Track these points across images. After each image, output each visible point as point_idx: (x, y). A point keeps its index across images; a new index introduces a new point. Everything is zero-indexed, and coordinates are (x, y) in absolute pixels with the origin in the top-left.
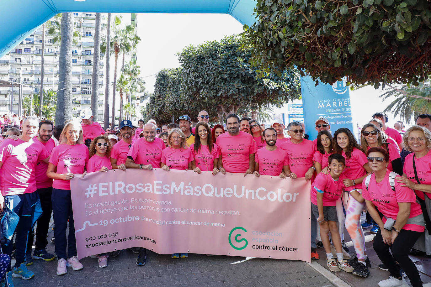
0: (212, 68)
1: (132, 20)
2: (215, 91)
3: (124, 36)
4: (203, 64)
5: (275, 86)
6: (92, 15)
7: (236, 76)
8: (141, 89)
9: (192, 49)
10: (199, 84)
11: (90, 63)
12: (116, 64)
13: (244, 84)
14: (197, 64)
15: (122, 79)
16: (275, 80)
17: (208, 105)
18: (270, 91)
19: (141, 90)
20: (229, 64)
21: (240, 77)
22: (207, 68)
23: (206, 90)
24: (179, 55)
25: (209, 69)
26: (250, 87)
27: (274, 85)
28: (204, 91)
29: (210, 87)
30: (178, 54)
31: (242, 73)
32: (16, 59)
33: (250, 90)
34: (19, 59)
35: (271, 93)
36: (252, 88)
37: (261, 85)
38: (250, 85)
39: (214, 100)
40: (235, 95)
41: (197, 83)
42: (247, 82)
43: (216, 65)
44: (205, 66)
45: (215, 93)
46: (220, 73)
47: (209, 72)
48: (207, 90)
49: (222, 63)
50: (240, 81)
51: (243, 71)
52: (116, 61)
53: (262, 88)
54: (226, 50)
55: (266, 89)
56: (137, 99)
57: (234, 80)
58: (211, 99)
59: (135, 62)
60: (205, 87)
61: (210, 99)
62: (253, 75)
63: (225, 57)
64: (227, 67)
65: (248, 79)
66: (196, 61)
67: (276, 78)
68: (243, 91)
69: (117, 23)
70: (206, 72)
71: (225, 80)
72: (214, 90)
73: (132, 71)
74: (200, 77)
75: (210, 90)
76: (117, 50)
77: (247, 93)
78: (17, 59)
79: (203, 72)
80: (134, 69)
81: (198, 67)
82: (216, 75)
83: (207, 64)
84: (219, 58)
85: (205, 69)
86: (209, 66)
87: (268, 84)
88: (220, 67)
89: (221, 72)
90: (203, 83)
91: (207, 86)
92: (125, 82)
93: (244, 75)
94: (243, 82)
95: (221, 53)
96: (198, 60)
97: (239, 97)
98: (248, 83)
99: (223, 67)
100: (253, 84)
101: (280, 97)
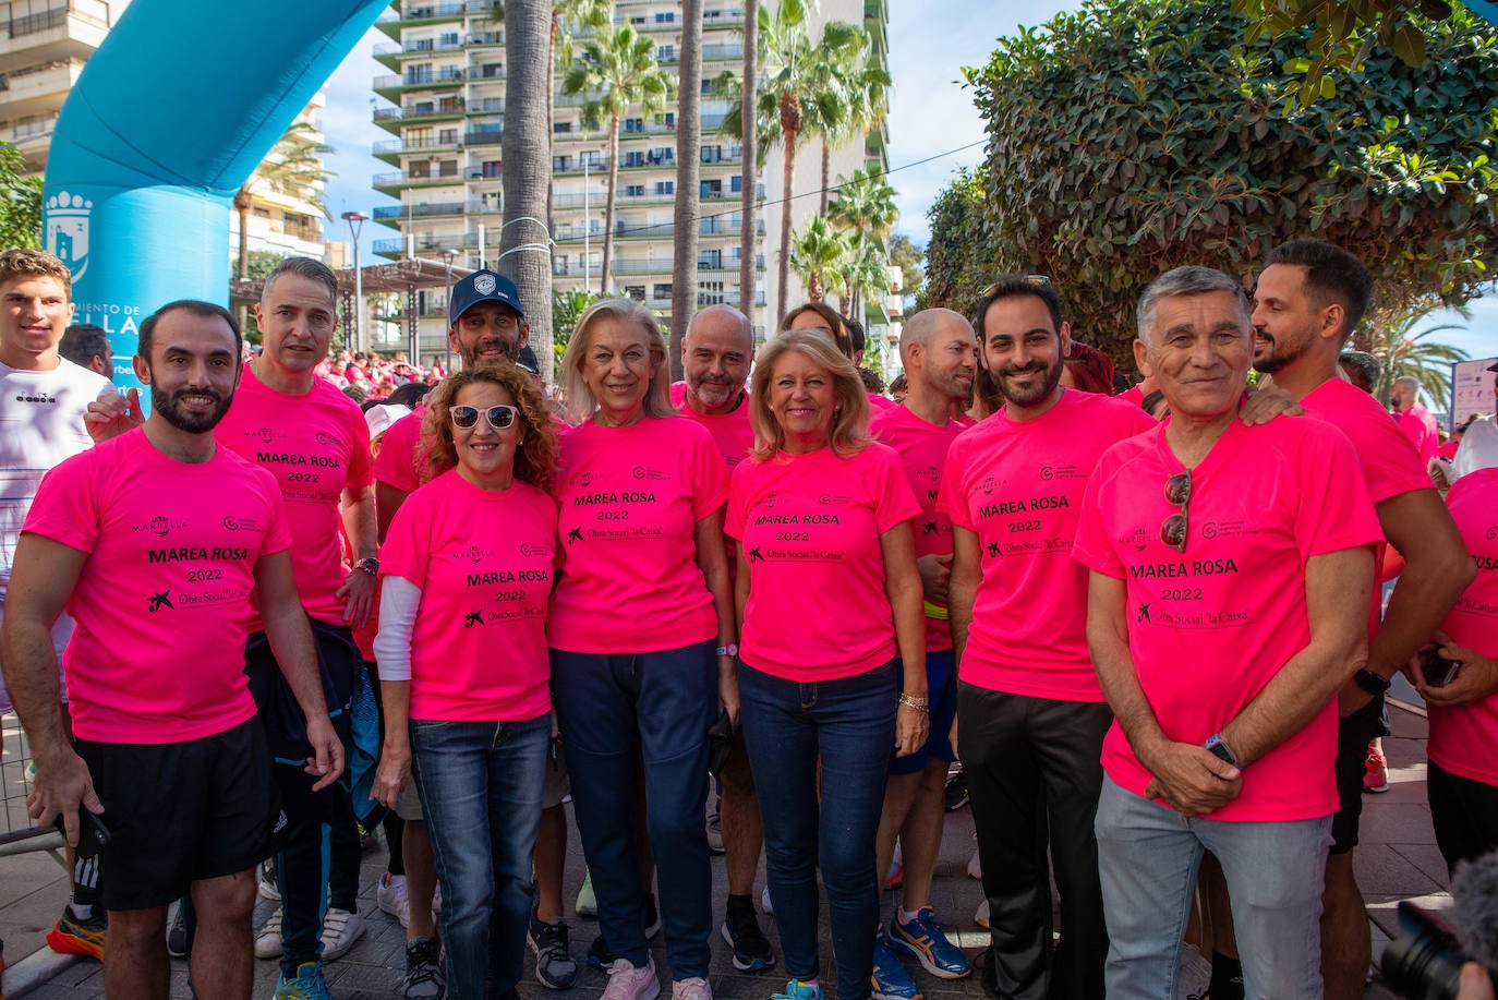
0: (1109, 115)
1: (867, 16)
2: (1121, 226)
3: (817, 67)
4: (1069, 104)
5: (1424, 178)
6: (721, 13)
7: (1220, 142)
8: (907, 281)
9: (1026, 46)
10: (1052, 196)
11: (717, 192)
12: (788, 179)
13: (1263, 181)
14: (1042, 108)
15: (817, 236)
16: (1430, 149)
17: (1105, 300)
18: (1396, 211)
19: (907, 286)
20: (1192, 89)
21: (1246, 147)
22: (1086, 121)
23: (1081, 223)
24: (977, 83)
25: (1093, 123)
26: (1292, 196)
27: (1417, 173)
28: (1071, 227)
29: (1099, 207)
30: (970, 77)
31: (1252, 128)
32: (484, 196)
33: (1290, 209)
34: (493, 195)
35: (1405, 217)
36: (1303, 198)
37: (1347, 182)
38: (1292, 186)
39: (1122, 269)
40: (1211, 236)
41: (1041, 194)
42: (1277, 169)
43: (1125, 101)
44: (1076, 110)
45: (1120, 233)
46: (1144, 136)
47: (1092, 135)
48: (1086, 222)
49: (1153, 88)
50: (1244, 169)
51: (1257, 118)
52: (789, 168)
53: (1358, 193)
54: (1182, 27)
55: (1374, 199)
56: (888, 318)
57: (1209, 164)
58: (1111, 266)
59: (875, 175)
60: (1078, 209)
61: (1107, 264)
62: (1308, 133)
63: (1172, 57)
64: (1181, 103)
65: (1282, 156)
66: (1038, 94)
67: (1442, 139)
68: (1259, 216)
69: (791, 21)
70: (1082, 139)
71: (1171, 165)
72: (1119, 218)
73: (865, 211)
74: (1052, 162)
75: (1100, 223)
76: (792, 124)
77: (1278, 223)
78: (489, 196)
79: (1066, 138)
80: (872, 202)
81: (1045, 120)
82: (1127, 146)
83: (1087, 99)
84: (1144, 64)
85: (1079, 123)
86: (1096, 106)
87: (1389, 169)
88: (1143, 110)
89: (1147, 130)
90: (1067, 189)
91: (1088, 205)
92: (826, 247)
93: (1260, 133)
94: (1259, 173)
95: (1154, 43)
96: (1050, 87)
97: (1233, 244)
98: (1286, 177)
99: (1158, 104)
100: (1310, 181)
101: (1457, 237)
